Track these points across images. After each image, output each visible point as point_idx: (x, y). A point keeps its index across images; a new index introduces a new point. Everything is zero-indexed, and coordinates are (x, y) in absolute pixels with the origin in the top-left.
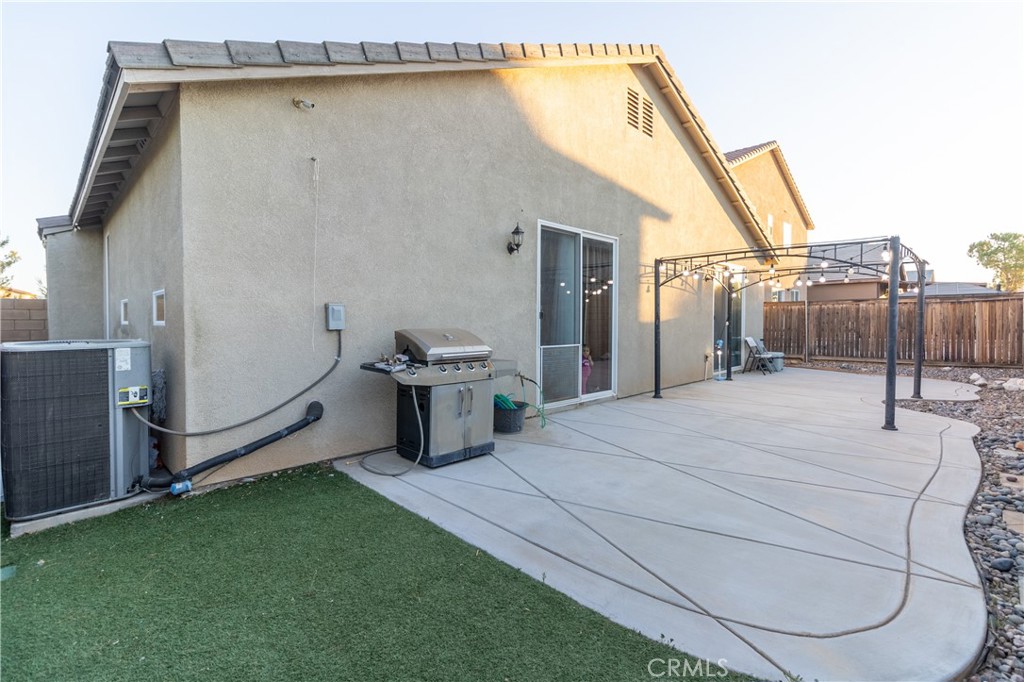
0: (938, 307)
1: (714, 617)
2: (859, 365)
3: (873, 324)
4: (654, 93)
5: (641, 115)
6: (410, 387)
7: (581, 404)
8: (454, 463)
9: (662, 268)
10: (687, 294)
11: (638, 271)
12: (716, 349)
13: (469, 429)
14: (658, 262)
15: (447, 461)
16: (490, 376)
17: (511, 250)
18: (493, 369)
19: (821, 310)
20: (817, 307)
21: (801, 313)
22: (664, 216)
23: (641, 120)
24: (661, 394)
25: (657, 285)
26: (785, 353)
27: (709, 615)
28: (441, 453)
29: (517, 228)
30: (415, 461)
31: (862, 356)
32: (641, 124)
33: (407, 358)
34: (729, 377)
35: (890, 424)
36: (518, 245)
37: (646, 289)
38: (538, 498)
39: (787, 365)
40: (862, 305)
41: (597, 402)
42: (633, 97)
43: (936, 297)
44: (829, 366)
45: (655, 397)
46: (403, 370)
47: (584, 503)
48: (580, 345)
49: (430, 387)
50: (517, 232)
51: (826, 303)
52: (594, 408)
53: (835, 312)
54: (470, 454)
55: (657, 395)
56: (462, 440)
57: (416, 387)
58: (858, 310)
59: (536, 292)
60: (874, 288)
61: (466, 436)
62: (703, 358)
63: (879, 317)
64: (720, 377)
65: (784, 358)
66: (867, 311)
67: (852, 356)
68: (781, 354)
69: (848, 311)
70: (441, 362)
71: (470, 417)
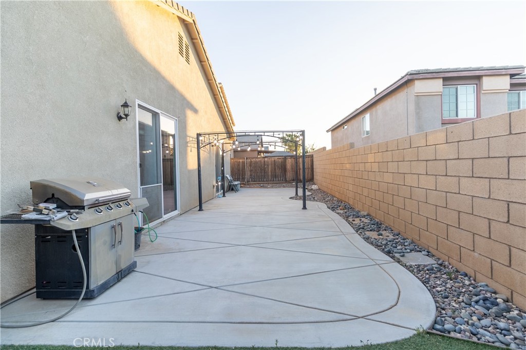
0: (290, 160)
1: (362, 317)
2: (266, 185)
3: (270, 167)
4: (190, 40)
5: (184, 50)
6: (70, 232)
7: (164, 222)
8: (111, 287)
9: (201, 138)
10: (206, 153)
11: (186, 139)
12: (217, 182)
13: (120, 256)
14: (199, 135)
15: (105, 287)
16: (132, 211)
17: (120, 118)
18: (134, 206)
19: (251, 162)
20: (250, 160)
21: (243, 163)
22: (196, 111)
23: (184, 53)
24: (203, 208)
25: (199, 148)
26: (241, 182)
27: (359, 318)
28: (100, 283)
29: (126, 103)
30: (78, 299)
31: (267, 181)
32: (184, 56)
33: (55, 206)
34: (224, 196)
35: (305, 208)
36: (127, 115)
37: (190, 150)
38: (205, 291)
39: (241, 187)
40: (266, 159)
41: (171, 219)
42: (180, 38)
43: (289, 156)
44: (256, 186)
45: (199, 210)
46: (64, 217)
47: (236, 283)
48: (162, 184)
49: (88, 228)
50: (125, 105)
51: (253, 158)
52: (172, 222)
53: (256, 163)
54: (121, 275)
55: (201, 209)
56: (114, 266)
57: (76, 231)
58: (264, 161)
59: (136, 150)
60: (256, 153)
61: (117, 263)
62: (212, 186)
63: (272, 164)
64: (220, 196)
65: (241, 184)
66: (268, 162)
67: (263, 181)
68: (239, 182)
69: (261, 161)
70: (96, 205)
71: (120, 246)
